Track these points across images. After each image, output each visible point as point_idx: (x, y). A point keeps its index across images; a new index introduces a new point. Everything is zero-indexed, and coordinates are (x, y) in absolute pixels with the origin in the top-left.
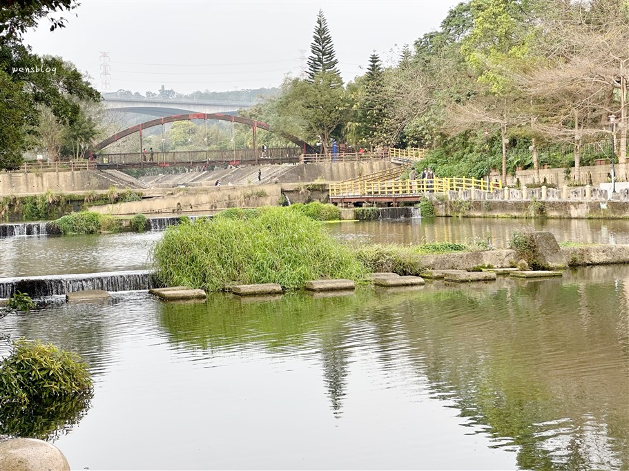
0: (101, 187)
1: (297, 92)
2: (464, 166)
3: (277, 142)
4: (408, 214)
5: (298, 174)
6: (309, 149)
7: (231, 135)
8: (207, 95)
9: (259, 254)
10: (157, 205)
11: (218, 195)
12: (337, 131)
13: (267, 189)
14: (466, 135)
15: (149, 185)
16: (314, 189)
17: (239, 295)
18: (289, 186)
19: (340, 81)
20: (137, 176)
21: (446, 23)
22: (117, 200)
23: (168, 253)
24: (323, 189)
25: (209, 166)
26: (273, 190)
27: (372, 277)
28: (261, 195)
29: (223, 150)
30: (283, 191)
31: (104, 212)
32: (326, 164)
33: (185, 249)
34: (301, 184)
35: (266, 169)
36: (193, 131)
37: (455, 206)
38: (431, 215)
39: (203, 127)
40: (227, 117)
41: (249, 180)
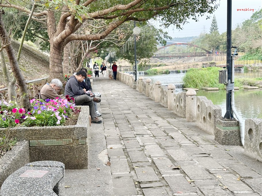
0: (155, 62)
1: (205, 38)
2: (256, 57)
3: (199, 51)
4: (240, 70)
5: (207, 59)
6: (209, 53)
7: (185, 49)
8: (178, 38)
10: (170, 67)
11: (186, 65)
12: (217, 48)
14: (258, 48)
15: (165, 61)
16: (211, 63)
17: (207, 90)
18: (204, 62)
19: (219, 34)
20: (161, 59)
21: (252, 17)
22: (159, 66)
24: (214, 63)
25: (180, 57)
26: (200, 64)
27: (243, 86)
28: (197, 65)
29: (183, 53)
30: (203, 64)
31: (158, 69)
32: (214, 57)
34: (208, 62)
35: (196, 58)
36: (175, 48)
37: (255, 68)
38: (247, 70)
39: (178, 47)
40: (183, 44)
41: (192, 61)
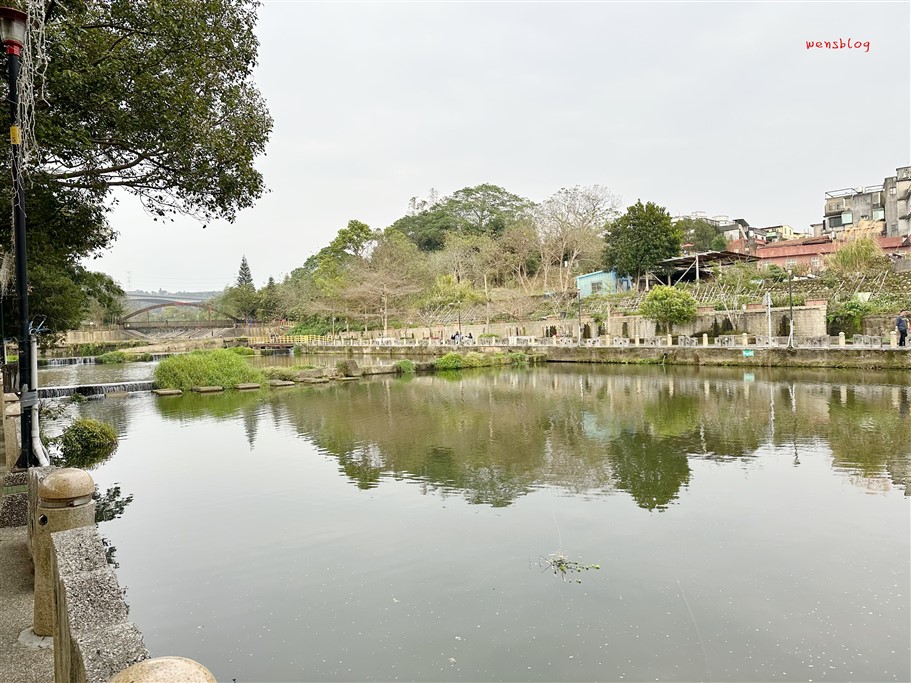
0: (126, 339)
1: (231, 294)
2: (315, 330)
3: (221, 318)
4: (288, 352)
5: (233, 332)
6: (238, 321)
7: (197, 313)
8: (184, 294)
9: (211, 372)
10: (157, 348)
11: (190, 343)
12: (253, 313)
13: (216, 340)
14: (316, 316)
15: (152, 338)
16: (241, 340)
17: (200, 392)
18: (227, 339)
19: (254, 289)
20: (146, 333)
21: (306, 264)
22: (134, 346)
23: (162, 372)
24: (245, 340)
25: (186, 329)
26: (219, 341)
27: (269, 382)
28: (213, 343)
29: (193, 321)
30: (224, 341)
31: (127, 351)
32: (247, 329)
33: (171, 370)
34: (234, 338)
35: (215, 330)
36: (177, 311)
37: (310, 349)
38: (299, 353)
39: (182, 310)
40: (195, 305)
41: (208, 336)
